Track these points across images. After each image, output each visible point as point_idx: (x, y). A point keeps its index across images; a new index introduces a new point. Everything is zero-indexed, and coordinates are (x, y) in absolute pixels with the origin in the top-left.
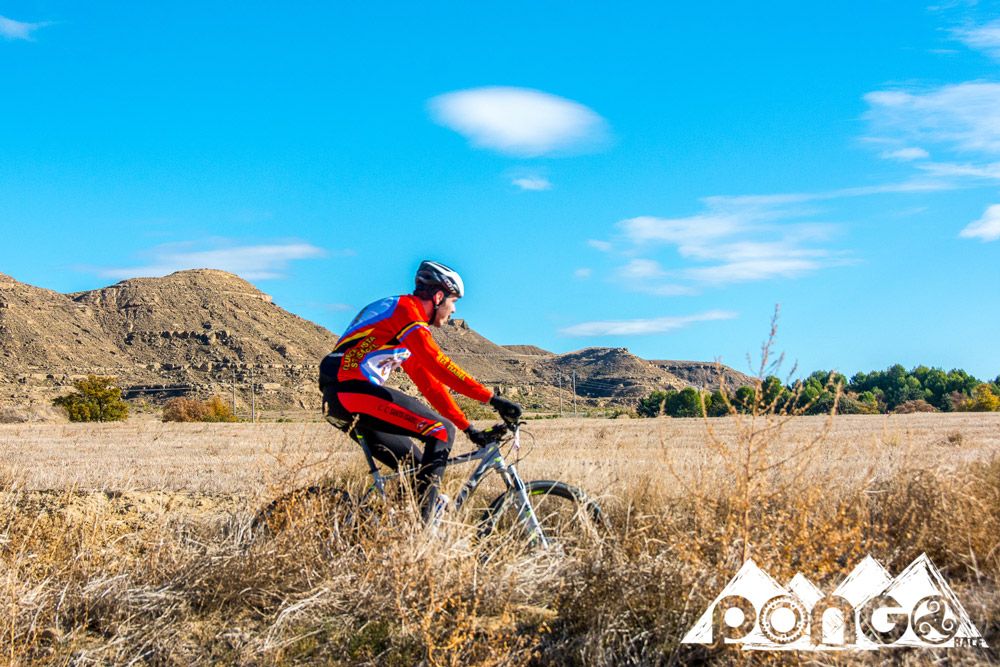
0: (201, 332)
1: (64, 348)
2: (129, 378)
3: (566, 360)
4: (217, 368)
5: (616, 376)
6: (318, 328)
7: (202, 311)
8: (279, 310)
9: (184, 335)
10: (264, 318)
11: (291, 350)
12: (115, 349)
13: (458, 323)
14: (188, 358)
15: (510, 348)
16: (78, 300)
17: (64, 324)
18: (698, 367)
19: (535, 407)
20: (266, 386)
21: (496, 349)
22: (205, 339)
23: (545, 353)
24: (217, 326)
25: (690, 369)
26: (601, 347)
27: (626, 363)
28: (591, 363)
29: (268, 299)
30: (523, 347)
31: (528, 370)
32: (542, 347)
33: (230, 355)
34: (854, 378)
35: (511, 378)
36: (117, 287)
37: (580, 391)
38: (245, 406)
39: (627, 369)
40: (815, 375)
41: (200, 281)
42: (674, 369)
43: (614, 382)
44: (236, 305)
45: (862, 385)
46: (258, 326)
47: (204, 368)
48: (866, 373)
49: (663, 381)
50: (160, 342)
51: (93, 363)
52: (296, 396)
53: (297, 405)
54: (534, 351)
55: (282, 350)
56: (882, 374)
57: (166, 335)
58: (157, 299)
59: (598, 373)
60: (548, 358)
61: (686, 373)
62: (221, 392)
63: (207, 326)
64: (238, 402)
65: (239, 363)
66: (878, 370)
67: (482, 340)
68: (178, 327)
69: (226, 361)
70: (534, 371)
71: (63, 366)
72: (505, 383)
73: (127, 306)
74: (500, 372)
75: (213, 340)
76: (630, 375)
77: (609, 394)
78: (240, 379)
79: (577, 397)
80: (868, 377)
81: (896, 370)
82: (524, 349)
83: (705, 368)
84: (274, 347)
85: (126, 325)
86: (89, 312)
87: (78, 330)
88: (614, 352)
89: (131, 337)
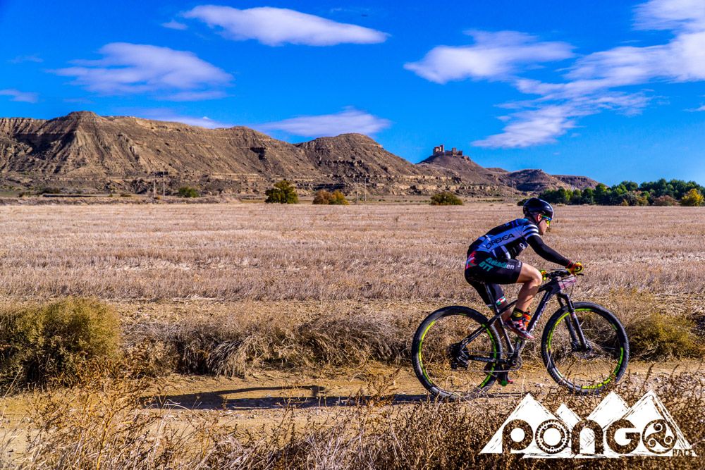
0: (351, 161)
1: (292, 167)
2: (319, 181)
3: (514, 175)
4: (357, 176)
5: (536, 182)
6: (402, 160)
7: (351, 151)
8: (385, 152)
9: (343, 162)
10: (378, 155)
11: (390, 169)
12: (313, 168)
13: (466, 158)
14: (344, 172)
15: (489, 169)
16: (298, 146)
17: (291, 157)
18: (575, 178)
19: (498, 195)
20: (378, 185)
21: (482, 169)
22: (352, 164)
23: (505, 171)
24: (358, 158)
25: (571, 179)
26: (530, 169)
27: (541, 176)
28: (525, 176)
29: (381, 146)
30: (495, 169)
31: (497, 179)
32: (504, 169)
33: (363, 171)
34: (642, 185)
35: (489, 182)
36: (315, 141)
37: (519, 188)
38: (369, 194)
39: (542, 179)
40: (623, 183)
41: (351, 138)
42: (564, 179)
43: (535, 185)
44: (367, 149)
45: (645, 187)
46: (376, 158)
47: (352, 176)
48: (647, 182)
49: (558, 184)
50: (333, 165)
51: (304, 174)
52: (391, 189)
53: (391, 193)
54: (500, 170)
55: (386, 169)
56: (655, 183)
57: (335, 162)
58: (332, 146)
59: (528, 181)
60: (506, 173)
61: (570, 181)
62: (357, 187)
63: (353, 158)
64: (366, 192)
65: (367, 175)
66: (653, 182)
67: (476, 165)
68: (341, 158)
69: (361, 173)
70: (499, 179)
71: (291, 175)
72: (485, 185)
73: (319, 149)
74: (484, 180)
75: (356, 164)
76: (543, 181)
77: (533, 190)
78: (367, 182)
79: (518, 191)
80: (648, 184)
81: (662, 181)
82: (496, 170)
83: (579, 179)
84: (382, 168)
85: (318, 158)
86: (303, 152)
87: (297, 159)
88: (536, 171)
89: (320, 163)
